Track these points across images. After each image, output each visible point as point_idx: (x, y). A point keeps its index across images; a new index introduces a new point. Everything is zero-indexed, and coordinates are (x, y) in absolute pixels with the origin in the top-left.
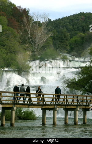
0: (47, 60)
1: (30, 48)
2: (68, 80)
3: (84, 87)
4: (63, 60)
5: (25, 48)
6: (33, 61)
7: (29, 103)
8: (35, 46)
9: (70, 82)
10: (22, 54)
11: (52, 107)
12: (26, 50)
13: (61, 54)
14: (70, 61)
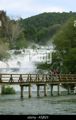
0: (21, 49)
1: (8, 41)
2: (38, 63)
3: (49, 68)
4: (33, 49)
5: (4, 40)
6: (11, 49)
7: (10, 81)
8: (11, 39)
9: (39, 65)
10: (3, 45)
11: (28, 84)
12: (5, 41)
13: (31, 44)
14: (38, 49)
